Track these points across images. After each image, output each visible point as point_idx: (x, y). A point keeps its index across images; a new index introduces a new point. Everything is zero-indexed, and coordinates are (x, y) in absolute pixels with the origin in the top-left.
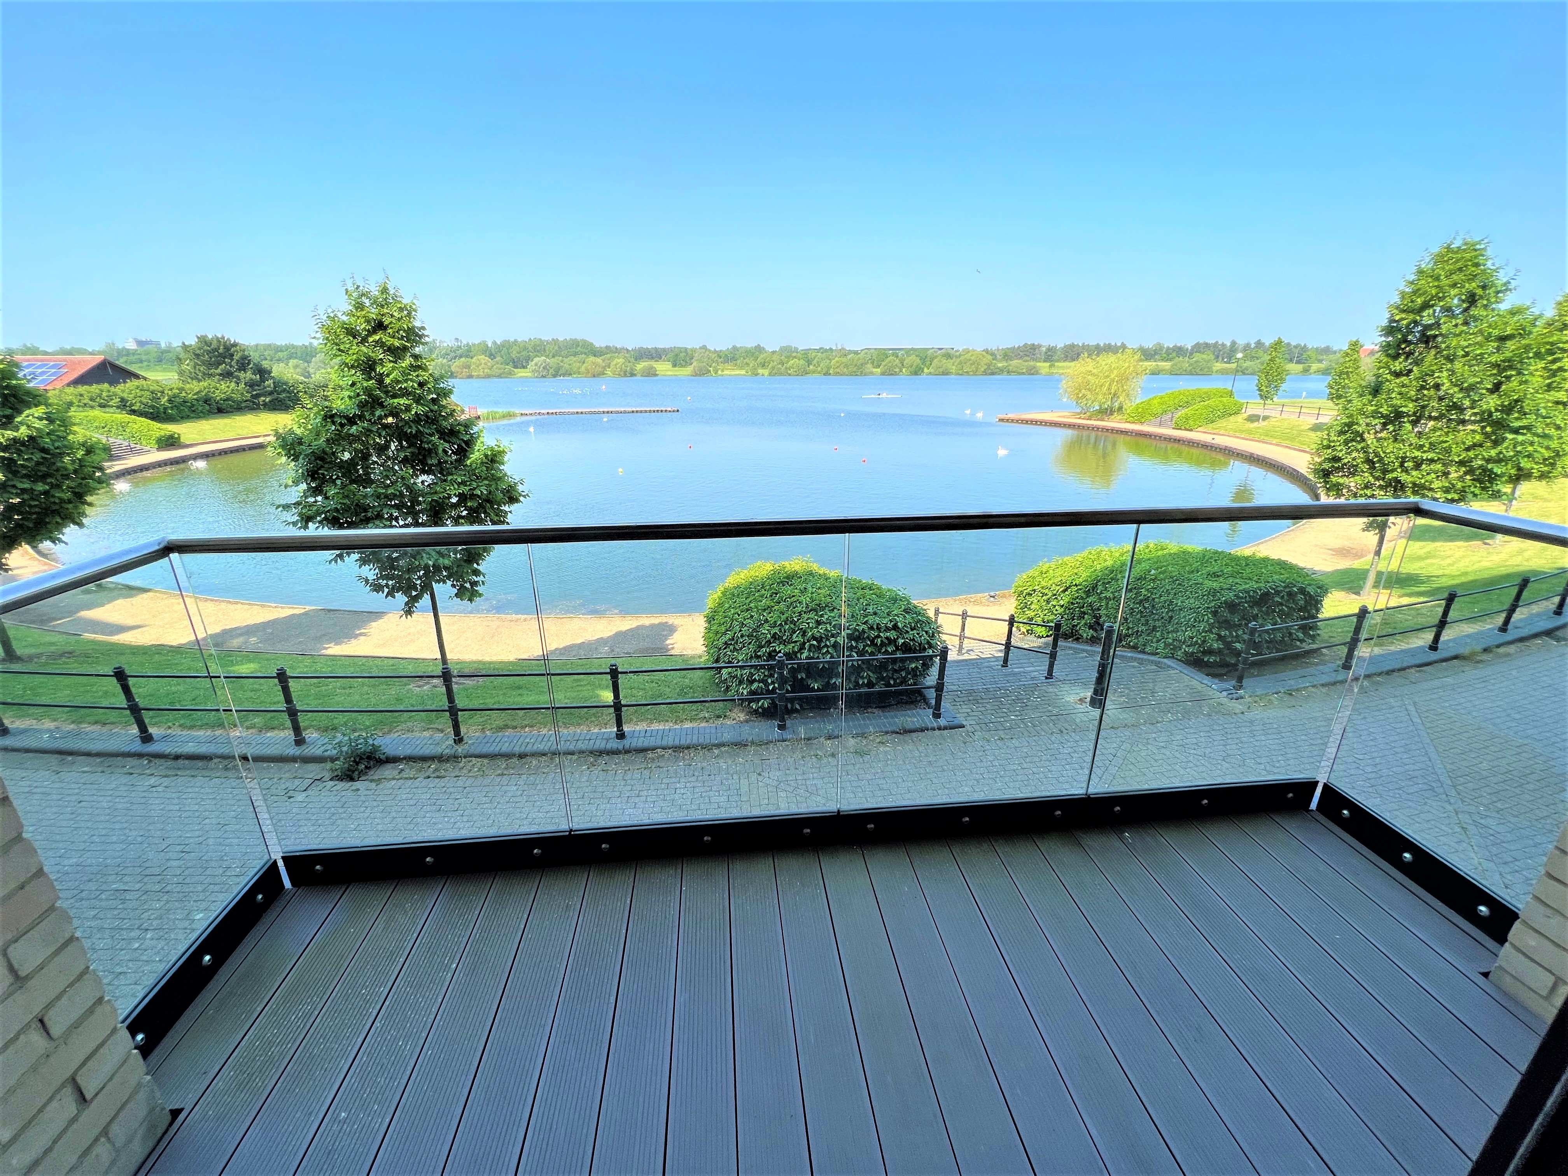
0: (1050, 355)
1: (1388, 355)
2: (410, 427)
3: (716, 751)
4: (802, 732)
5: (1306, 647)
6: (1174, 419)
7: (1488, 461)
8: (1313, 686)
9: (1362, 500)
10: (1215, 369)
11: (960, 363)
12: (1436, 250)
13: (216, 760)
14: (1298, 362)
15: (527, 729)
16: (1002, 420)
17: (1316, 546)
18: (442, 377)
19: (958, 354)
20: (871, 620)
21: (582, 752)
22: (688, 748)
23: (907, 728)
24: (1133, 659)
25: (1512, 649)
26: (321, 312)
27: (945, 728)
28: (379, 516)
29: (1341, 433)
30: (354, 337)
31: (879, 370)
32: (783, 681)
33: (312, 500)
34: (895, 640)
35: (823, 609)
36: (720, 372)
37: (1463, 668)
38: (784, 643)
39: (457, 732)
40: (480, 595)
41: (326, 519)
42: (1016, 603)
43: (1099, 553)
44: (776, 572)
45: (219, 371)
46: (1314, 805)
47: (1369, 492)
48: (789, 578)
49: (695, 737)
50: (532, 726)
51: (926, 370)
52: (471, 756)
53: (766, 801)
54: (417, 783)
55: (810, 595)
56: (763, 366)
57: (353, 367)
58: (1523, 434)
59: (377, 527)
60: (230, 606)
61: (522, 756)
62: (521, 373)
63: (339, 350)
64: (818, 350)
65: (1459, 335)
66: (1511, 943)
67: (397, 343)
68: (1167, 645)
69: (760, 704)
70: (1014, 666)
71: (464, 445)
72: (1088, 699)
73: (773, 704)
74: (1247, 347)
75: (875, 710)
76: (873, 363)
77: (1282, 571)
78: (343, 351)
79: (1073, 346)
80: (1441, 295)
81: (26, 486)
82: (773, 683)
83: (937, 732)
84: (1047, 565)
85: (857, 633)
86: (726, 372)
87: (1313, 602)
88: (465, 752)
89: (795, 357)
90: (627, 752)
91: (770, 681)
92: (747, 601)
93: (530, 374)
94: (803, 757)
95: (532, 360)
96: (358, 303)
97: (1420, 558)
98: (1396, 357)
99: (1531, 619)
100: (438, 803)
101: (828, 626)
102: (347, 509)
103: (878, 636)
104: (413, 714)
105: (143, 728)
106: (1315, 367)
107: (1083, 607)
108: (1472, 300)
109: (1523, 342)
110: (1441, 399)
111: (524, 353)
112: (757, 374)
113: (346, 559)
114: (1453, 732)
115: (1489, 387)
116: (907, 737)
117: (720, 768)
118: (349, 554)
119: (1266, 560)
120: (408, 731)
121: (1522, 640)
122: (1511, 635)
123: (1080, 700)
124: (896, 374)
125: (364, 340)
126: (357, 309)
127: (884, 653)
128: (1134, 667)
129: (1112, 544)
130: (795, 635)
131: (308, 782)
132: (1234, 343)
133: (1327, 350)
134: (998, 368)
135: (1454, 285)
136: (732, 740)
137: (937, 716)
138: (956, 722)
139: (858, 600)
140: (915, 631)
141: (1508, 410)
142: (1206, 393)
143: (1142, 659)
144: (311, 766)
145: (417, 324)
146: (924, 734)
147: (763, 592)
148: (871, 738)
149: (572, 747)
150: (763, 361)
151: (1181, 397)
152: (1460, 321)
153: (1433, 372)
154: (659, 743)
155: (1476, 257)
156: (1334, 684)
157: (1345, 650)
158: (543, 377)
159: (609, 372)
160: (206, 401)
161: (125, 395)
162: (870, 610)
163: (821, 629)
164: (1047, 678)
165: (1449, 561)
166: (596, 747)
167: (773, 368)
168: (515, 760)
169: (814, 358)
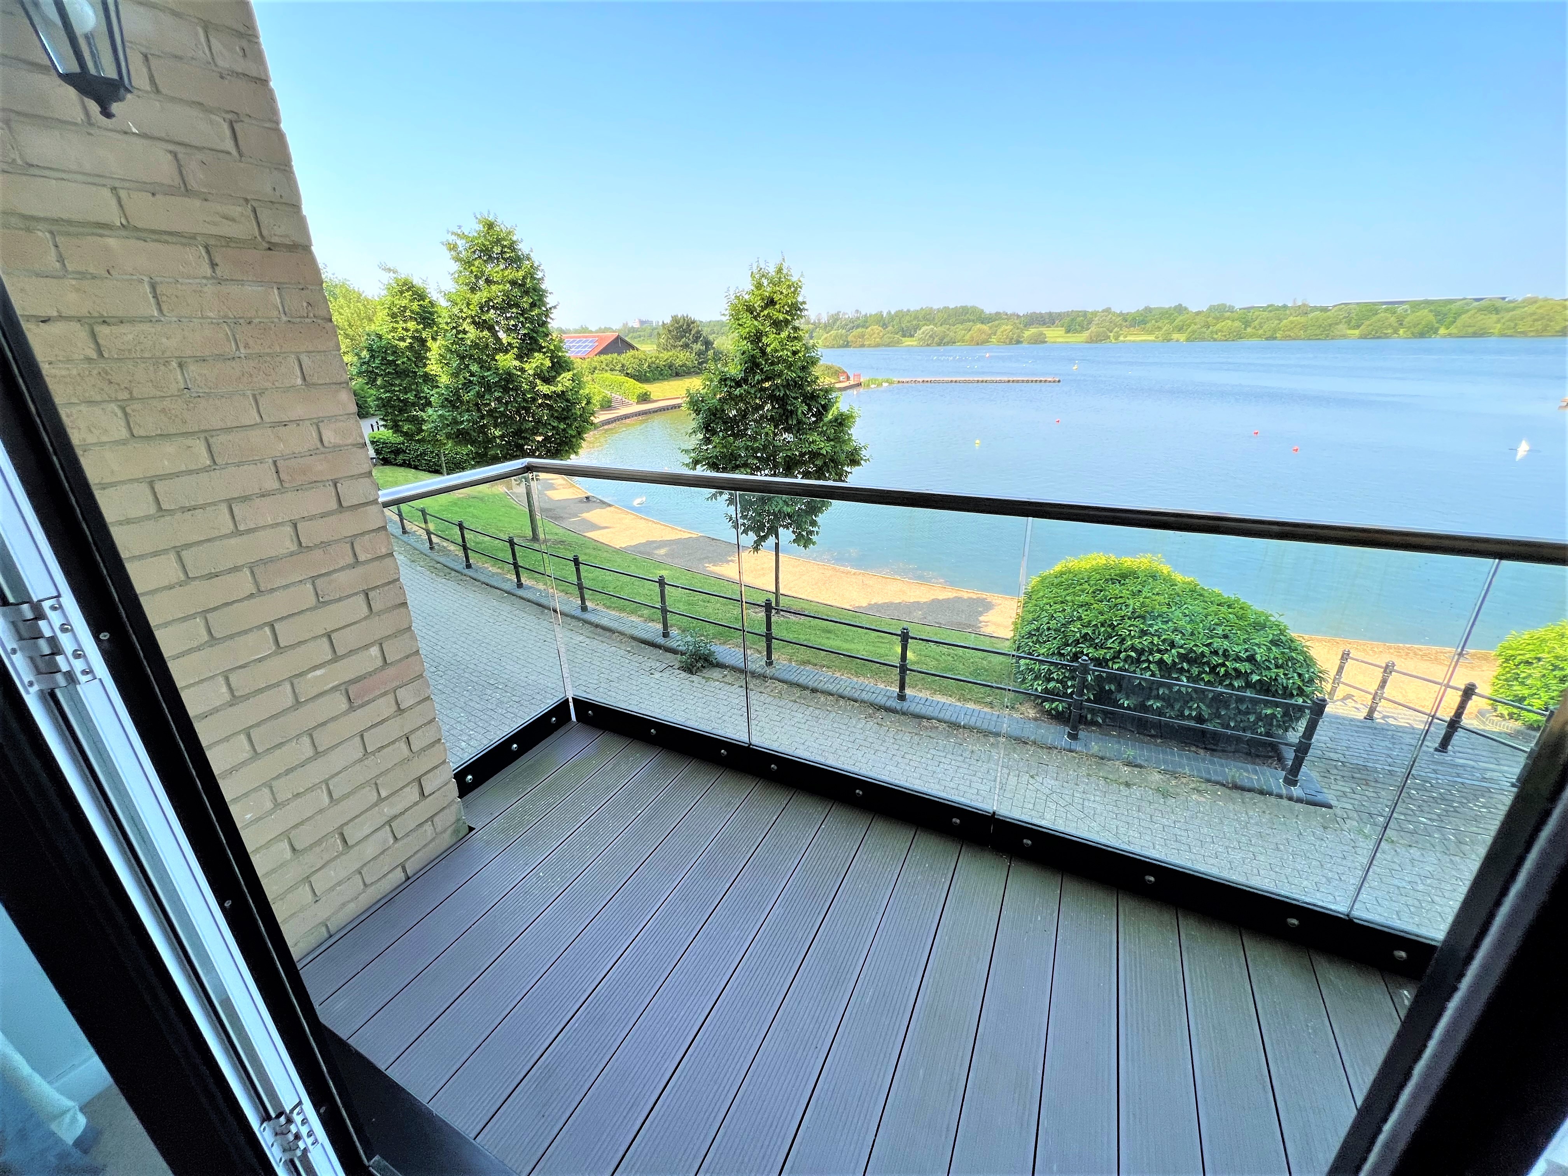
2: (780, 391)
3: (992, 740)
4: (1095, 747)
11: (1512, 319)
13: (617, 634)
15: (824, 669)
20: (1217, 643)
21: (863, 701)
22: (964, 727)
23: (1239, 783)
26: (732, 292)
27: (1299, 800)
28: (746, 465)
31: (1358, 332)
32: (1085, 687)
33: (703, 447)
34: (1247, 675)
35: (1154, 618)
36: (1121, 338)
38: (1096, 646)
39: (769, 656)
41: (710, 463)
42: (1498, 671)
44: (1107, 567)
45: (681, 343)
48: (1123, 577)
49: (973, 719)
50: (828, 667)
51: (1443, 331)
52: (775, 679)
53: (1031, 806)
54: (732, 689)
55: (1141, 600)
56: (1180, 329)
57: (746, 338)
59: (742, 473)
60: (654, 525)
61: (814, 691)
62: (908, 342)
63: (739, 325)
64: (1264, 309)
67: (781, 317)
69: (1054, 705)
70: (1456, 755)
71: (821, 409)
73: (1069, 709)
75: (1198, 750)
76: (1349, 322)
81: (555, 424)
82: (1073, 686)
83: (1285, 802)
85: (1193, 655)
86: (1129, 338)
88: (772, 675)
89: (1228, 318)
90: (904, 714)
91: (1069, 683)
92: (1065, 593)
93: (915, 343)
94: (1089, 775)
95: (920, 329)
96: (758, 283)
101: (1156, 638)
103: (1223, 665)
105: (583, 600)
111: (914, 322)
112: (1170, 340)
113: (720, 497)
116: (1236, 794)
117: (991, 757)
118: (721, 494)
124: (1386, 336)
125: (758, 314)
126: (757, 288)
127: (1228, 687)
130: (1111, 641)
131: (664, 666)
136: (1012, 734)
137: (1291, 782)
138: (1319, 798)
139: (1207, 616)
140: (1282, 670)
144: (668, 655)
146: (1263, 798)
147: (1086, 586)
148: (1184, 780)
149: (856, 695)
150: (1181, 323)
154: (935, 714)
158: (928, 345)
159: (994, 339)
160: (670, 366)
161: (625, 362)
163: (1146, 641)
166: (877, 701)
167: (1194, 332)
168: (808, 692)
169: (1257, 318)
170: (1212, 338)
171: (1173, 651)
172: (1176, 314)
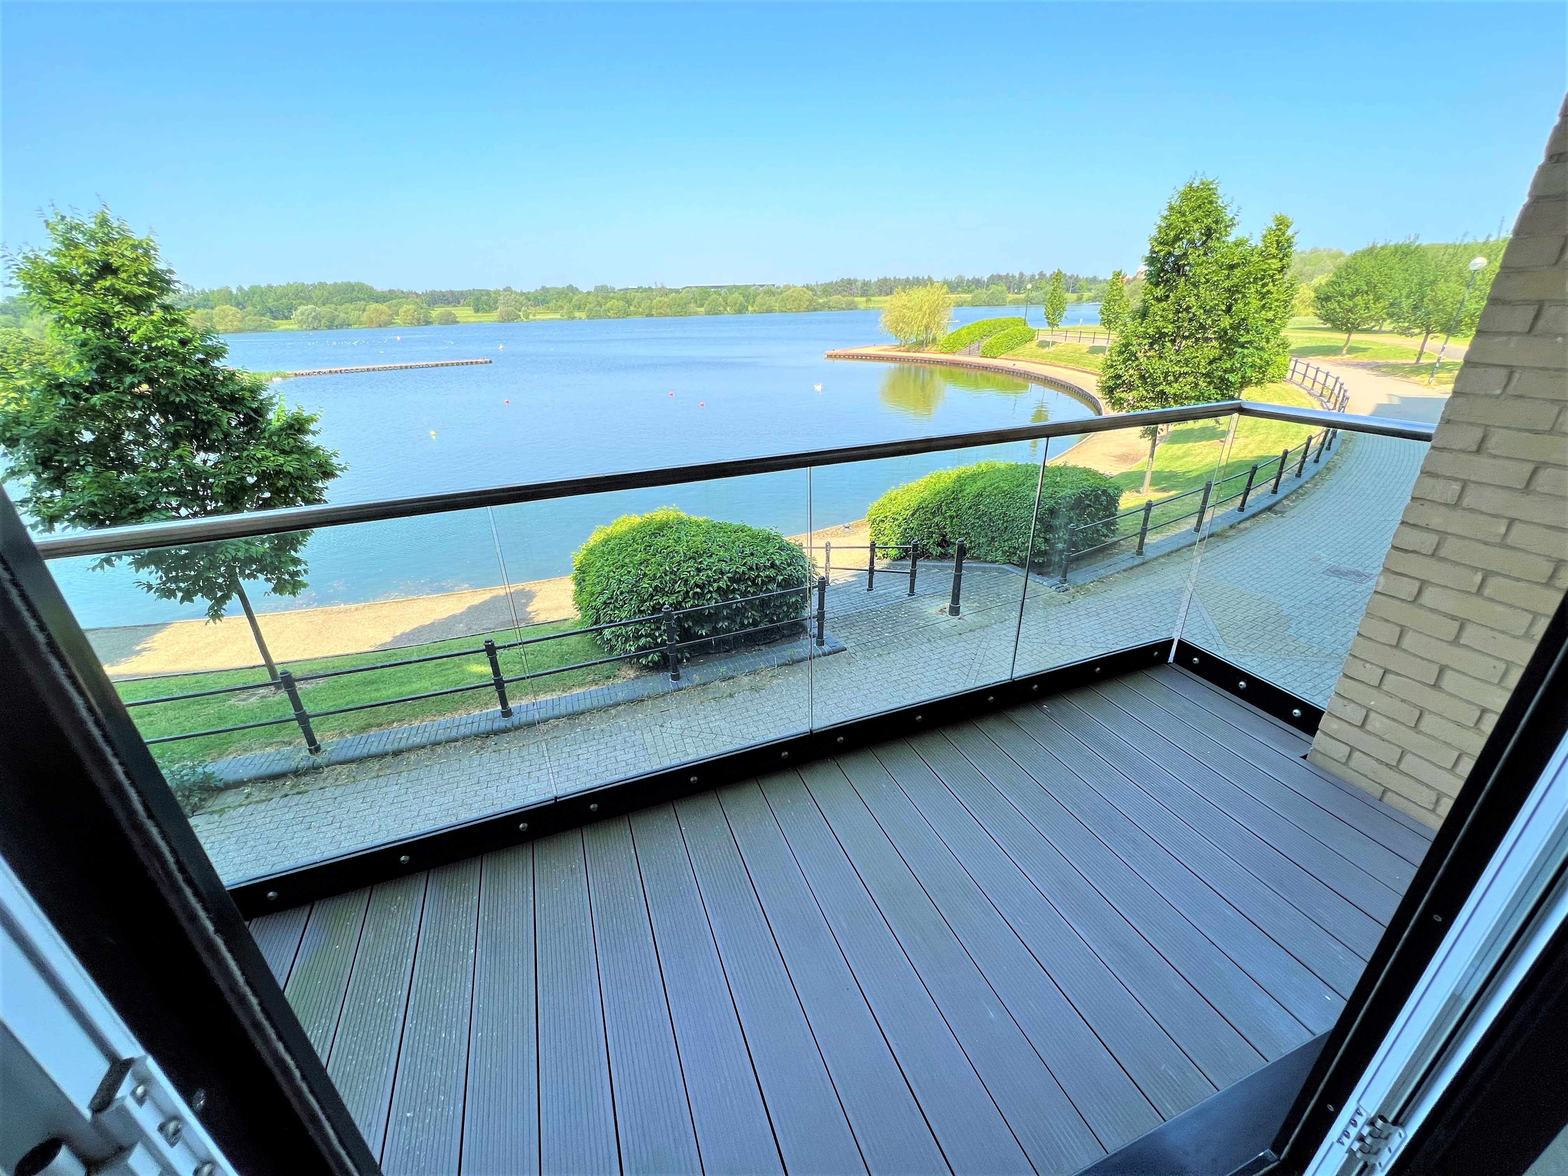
0: (866, 289)
1: (1151, 283)
3: (613, 712)
4: (697, 678)
5: (1109, 541)
6: (981, 348)
7: (1225, 371)
8: (1118, 572)
9: (1139, 412)
10: (1008, 300)
11: (782, 300)
12: (1181, 189)
14: (1073, 292)
15: (395, 724)
16: (830, 356)
17: (1104, 454)
18: (208, 332)
19: (779, 290)
20: (749, 561)
21: (464, 737)
22: (582, 713)
23: (795, 658)
24: (977, 569)
25: (1247, 524)
27: (830, 653)
29: (1121, 353)
30: (72, 283)
31: (702, 309)
32: (669, 631)
33: (46, 494)
34: (775, 578)
35: (701, 556)
36: (531, 317)
37: (1217, 544)
38: (666, 594)
39: (311, 741)
40: (305, 585)
41: (79, 516)
42: (870, 531)
43: (939, 477)
44: (644, 526)
46: (1171, 659)
47: (1143, 404)
48: (661, 529)
49: (588, 701)
50: (400, 721)
51: (750, 308)
52: (333, 765)
53: (674, 750)
54: (272, 804)
57: (78, 322)
58: (1248, 348)
61: (396, 753)
62: (283, 325)
63: (52, 301)
64: (637, 290)
65: (1201, 264)
66: (1322, 731)
67: (138, 291)
68: (1004, 552)
69: (650, 658)
70: (878, 589)
71: (252, 414)
72: (948, 609)
73: (664, 657)
74: (1032, 279)
75: (762, 647)
76: (696, 302)
77: (1089, 477)
78: (57, 302)
79: (886, 280)
80: (1187, 229)
82: (660, 635)
83: (823, 658)
84: (895, 492)
86: (538, 317)
87: (1113, 501)
88: (325, 761)
89: (613, 298)
90: (517, 728)
91: (657, 634)
92: (621, 557)
93: (296, 327)
94: (701, 702)
95: (296, 309)
96: (68, 239)
97: (1179, 458)
98: (1157, 285)
99: (1258, 500)
100: (308, 819)
102: (106, 501)
104: (247, 730)
106: (1086, 295)
107: (930, 527)
108: (1208, 233)
109: (1246, 269)
110: (1191, 320)
111: (284, 301)
112: (574, 318)
113: (117, 562)
114: (1217, 595)
115: (1224, 308)
116: (796, 667)
117: (620, 727)
118: (118, 557)
119: (1075, 468)
120: (245, 750)
121: (1254, 516)
122: (1248, 512)
123: (941, 610)
124: (723, 313)
125: (88, 285)
127: (765, 592)
128: (980, 576)
129: (949, 467)
132: (1021, 274)
133: (1094, 280)
134: (820, 304)
135: (1196, 221)
136: (626, 698)
137: (821, 643)
138: (839, 646)
139: (733, 543)
140: (791, 567)
141: (1236, 327)
142: (1004, 322)
143: (985, 568)
145: (161, 266)
146: (811, 662)
147: (636, 546)
148: (763, 673)
149: (454, 734)
150: (578, 303)
151: (985, 327)
152: (1201, 252)
153: (1184, 297)
154: (550, 713)
155: (1210, 196)
156: (1132, 568)
157: (1137, 540)
158: (314, 329)
159: (398, 320)
162: (747, 551)
163: (703, 576)
164: (909, 595)
165: (1199, 458)
167: (591, 310)
168: (389, 758)
169: (634, 298)
170: (607, 316)
171: (725, 577)
172: (571, 294)
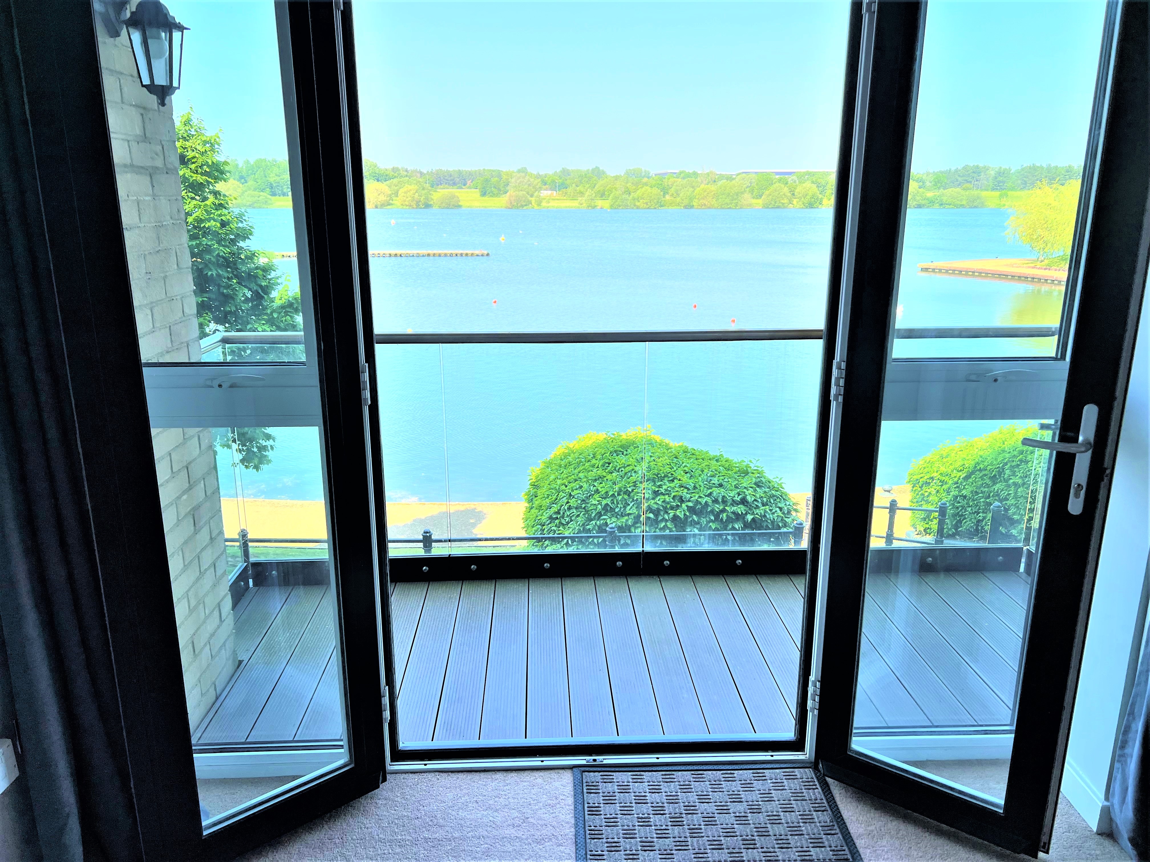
0: (1001, 181)
31: (760, 201)
34: (743, 516)
35: (662, 479)
36: (544, 204)
42: (911, 496)
44: (609, 441)
55: (647, 464)
56: (602, 195)
62: (279, 202)
64: (677, 175)
67: (200, 179)
76: (752, 192)
86: (552, 204)
89: (646, 184)
101: (667, 497)
103: (723, 511)
111: (285, 176)
112: (595, 207)
130: (629, 507)
139: (702, 471)
140: (767, 507)
145: (221, 159)
147: (594, 461)
150: (602, 189)
159: (396, 202)
163: (659, 501)
167: (616, 198)
169: (672, 185)
170: (635, 205)
171: (684, 505)
172: (595, 178)
